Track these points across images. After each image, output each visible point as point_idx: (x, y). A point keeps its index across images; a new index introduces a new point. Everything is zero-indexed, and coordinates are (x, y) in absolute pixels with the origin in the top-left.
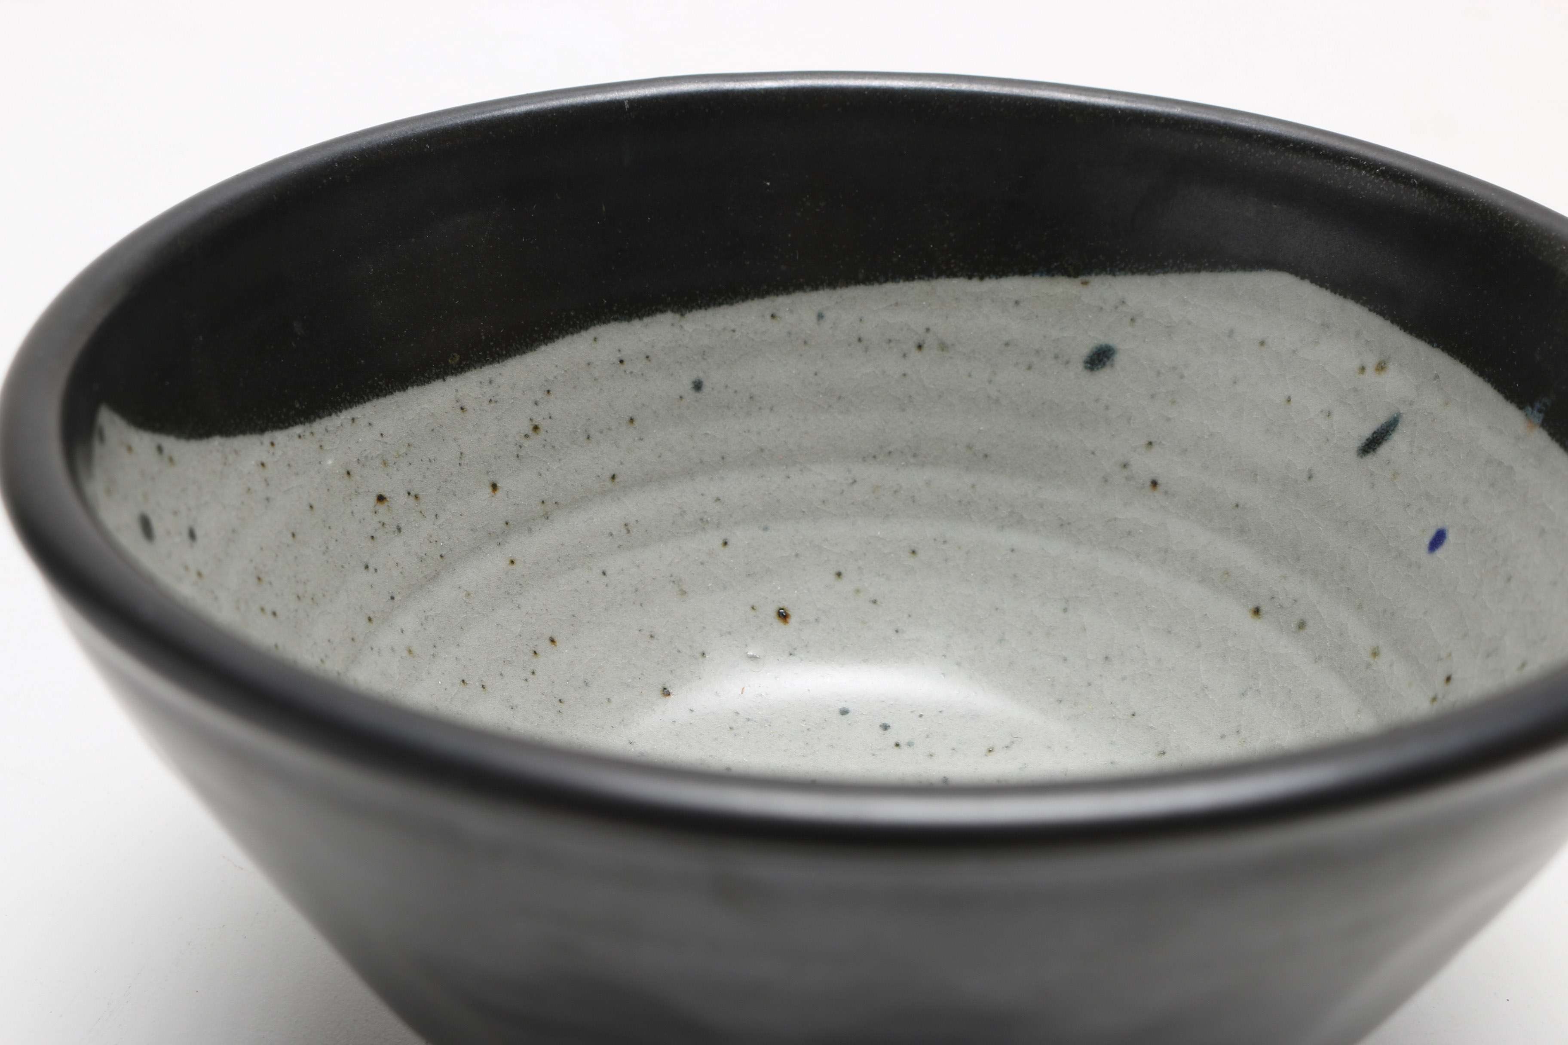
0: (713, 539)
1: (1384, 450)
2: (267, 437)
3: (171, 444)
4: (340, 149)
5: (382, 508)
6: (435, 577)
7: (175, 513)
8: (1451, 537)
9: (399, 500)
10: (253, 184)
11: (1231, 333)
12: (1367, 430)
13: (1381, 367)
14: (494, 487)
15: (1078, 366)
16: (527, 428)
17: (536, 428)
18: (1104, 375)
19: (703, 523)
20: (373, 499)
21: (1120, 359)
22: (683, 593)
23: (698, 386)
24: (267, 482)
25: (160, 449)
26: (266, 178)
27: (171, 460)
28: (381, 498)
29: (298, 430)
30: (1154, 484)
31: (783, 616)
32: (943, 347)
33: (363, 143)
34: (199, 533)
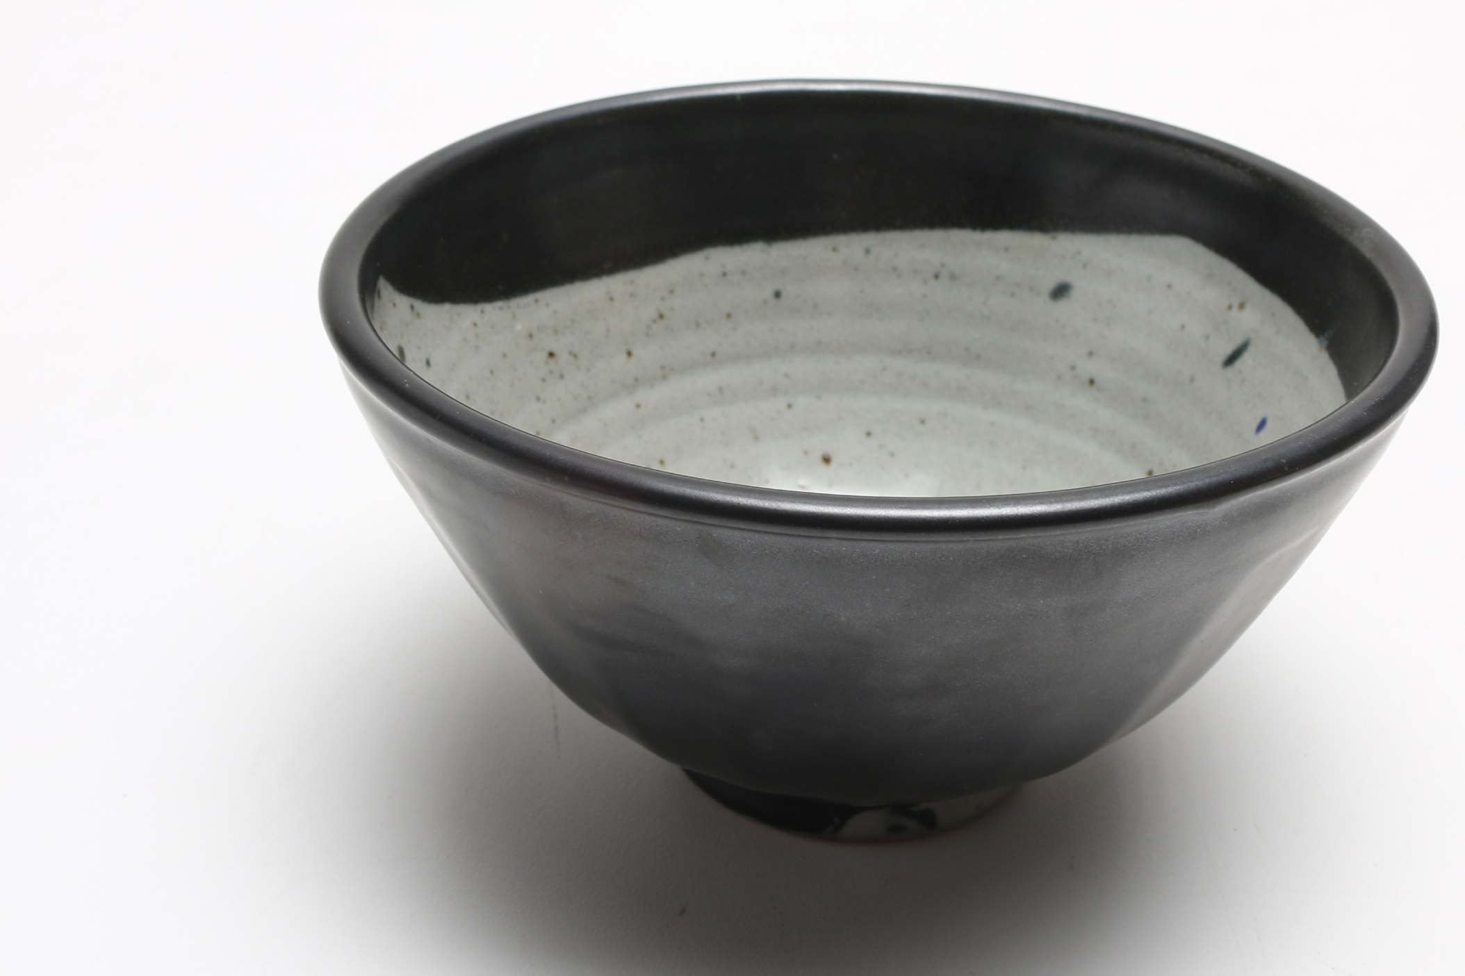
0: (781, 403)
1: (1239, 364)
2: (480, 307)
3: (419, 305)
4: (540, 120)
5: (551, 361)
6: (583, 411)
7: (419, 348)
8: (1269, 424)
9: (563, 357)
10: (482, 141)
11: (1149, 278)
12: (1229, 349)
13: (1242, 306)
14: (629, 354)
15: (1045, 296)
16: (654, 315)
17: (661, 316)
18: (1062, 305)
19: (774, 391)
20: (544, 355)
21: (1075, 293)
22: (756, 438)
23: (777, 295)
24: (477, 336)
25: (412, 307)
26: (490, 138)
27: (418, 315)
28: (551, 355)
29: (499, 304)
30: (1092, 382)
31: (827, 460)
32: (953, 277)
33: (556, 117)
34: (432, 362)
